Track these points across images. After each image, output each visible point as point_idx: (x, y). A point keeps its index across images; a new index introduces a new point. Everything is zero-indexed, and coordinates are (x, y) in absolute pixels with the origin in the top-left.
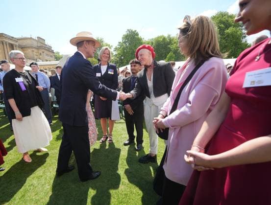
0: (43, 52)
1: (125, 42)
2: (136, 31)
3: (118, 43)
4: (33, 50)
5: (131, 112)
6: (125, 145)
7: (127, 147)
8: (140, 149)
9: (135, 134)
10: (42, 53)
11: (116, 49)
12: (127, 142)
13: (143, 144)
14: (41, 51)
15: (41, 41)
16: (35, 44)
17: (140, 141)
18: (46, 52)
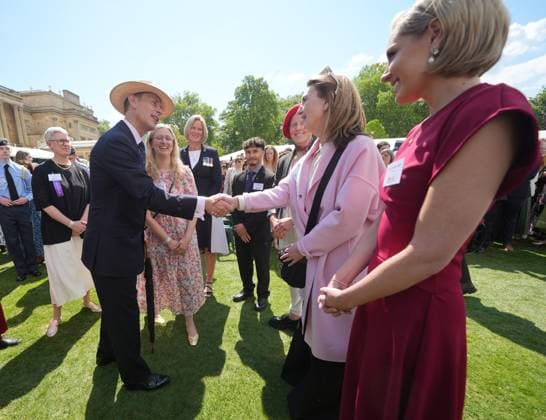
0: (76, 122)
1: (240, 103)
2: (261, 80)
3: (227, 104)
4: (55, 116)
5: (246, 238)
6: (236, 300)
7: (239, 306)
8: (265, 306)
9: (255, 280)
10: (72, 123)
11: (224, 116)
12: (240, 295)
13: (270, 299)
14: (70, 120)
15: (72, 98)
16: (59, 105)
17: (264, 293)
18: (81, 121)
